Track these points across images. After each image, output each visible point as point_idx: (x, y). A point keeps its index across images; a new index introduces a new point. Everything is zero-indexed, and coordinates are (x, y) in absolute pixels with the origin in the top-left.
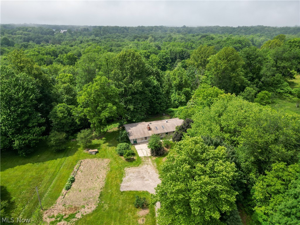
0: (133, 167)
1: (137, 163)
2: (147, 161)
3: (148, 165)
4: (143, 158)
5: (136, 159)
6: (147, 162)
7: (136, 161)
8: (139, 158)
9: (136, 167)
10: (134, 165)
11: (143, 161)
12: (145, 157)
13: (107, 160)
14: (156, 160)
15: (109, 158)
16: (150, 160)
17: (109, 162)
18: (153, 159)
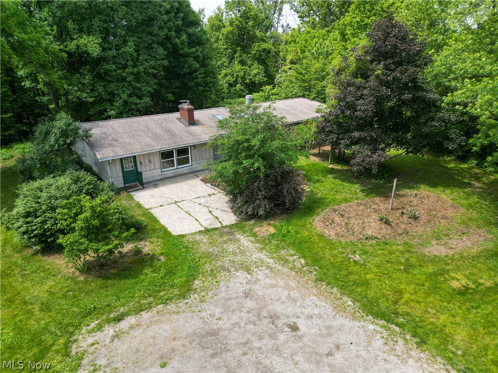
0: (149, 307)
1: (171, 273)
2: (231, 247)
3: (248, 270)
4: (198, 238)
5: (158, 251)
6: (234, 253)
7: (157, 264)
8: (175, 242)
9: (172, 307)
10: (154, 294)
11: (209, 256)
12: (206, 232)
14: (280, 235)
16: (245, 240)
18: (264, 234)
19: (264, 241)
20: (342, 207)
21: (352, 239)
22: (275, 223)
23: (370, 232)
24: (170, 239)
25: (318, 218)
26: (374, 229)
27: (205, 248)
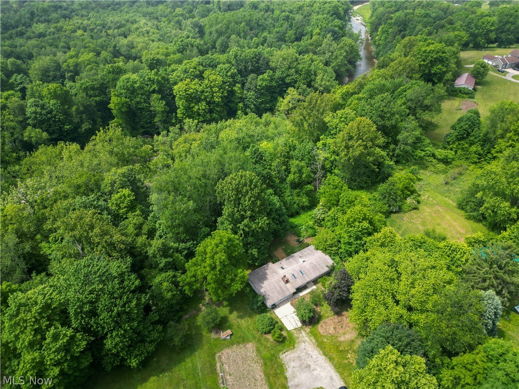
0: (289, 350)
1: (290, 342)
2: (301, 335)
3: (305, 343)
4: (294, 331)
5: (286, 335)
7: (287, 339)
9: (292, 351)
10: (289, 347)
12: (295, 329)
13: (250, 345)
14: (311, 332)
15: (251, 342)
16: (304, 333)
17: (255, 349)
18: (307, 331)
19: (307, 334)
20: (326, 320)
21: (326, 334)
22: (310, 327)
23: (330, 332)
24: (288, 332)
25: (320, 325)
26: (332, 331)
27: (296, 335)
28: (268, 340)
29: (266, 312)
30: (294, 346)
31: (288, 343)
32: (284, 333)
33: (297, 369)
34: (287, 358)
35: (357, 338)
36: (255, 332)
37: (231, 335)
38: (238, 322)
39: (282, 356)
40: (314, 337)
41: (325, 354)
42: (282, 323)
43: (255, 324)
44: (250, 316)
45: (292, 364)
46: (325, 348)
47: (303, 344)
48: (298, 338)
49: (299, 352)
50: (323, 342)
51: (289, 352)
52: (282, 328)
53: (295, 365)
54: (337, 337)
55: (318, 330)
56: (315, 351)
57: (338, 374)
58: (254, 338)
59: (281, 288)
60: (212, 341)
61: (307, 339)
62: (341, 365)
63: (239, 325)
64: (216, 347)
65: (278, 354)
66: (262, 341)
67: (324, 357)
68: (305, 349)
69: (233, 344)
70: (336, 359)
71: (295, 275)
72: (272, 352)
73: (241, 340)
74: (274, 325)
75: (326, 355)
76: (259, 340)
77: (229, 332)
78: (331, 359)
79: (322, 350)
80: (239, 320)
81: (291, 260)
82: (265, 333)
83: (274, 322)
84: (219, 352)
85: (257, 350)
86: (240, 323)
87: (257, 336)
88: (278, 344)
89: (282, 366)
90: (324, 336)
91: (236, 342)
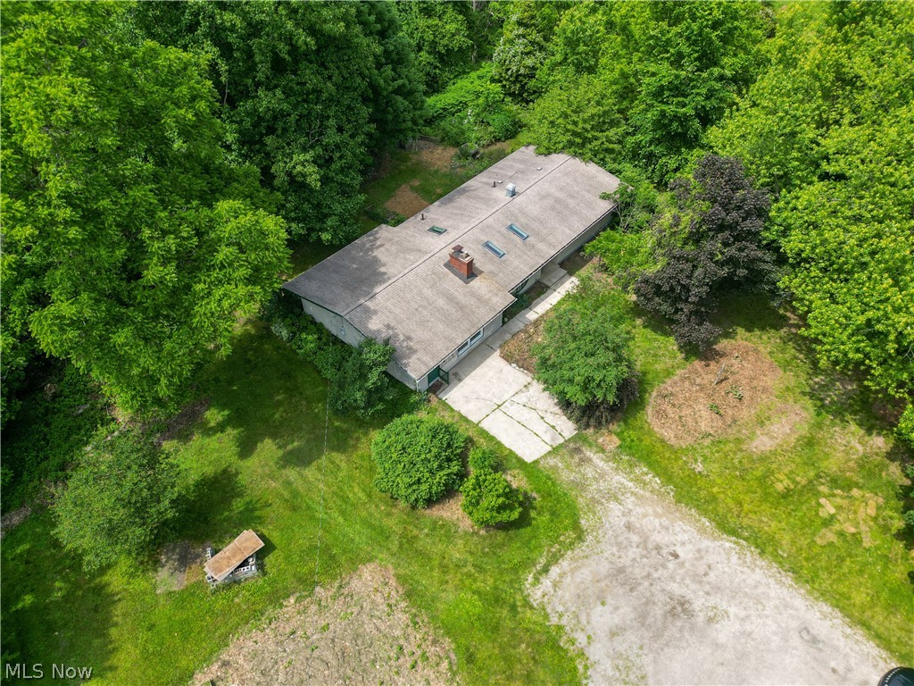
0: (561, 554)
1: (555, 514)
2: (589, 471)
3: (617, 500)
4: (551, 462)
5: (526, 485)
6: (596, 479)
7: (536, 503)
8: (535, 472)
9: (578, 551)
10: (556, 540)
11: (576, 487)
12: (555, 451)
13: (368, 580)
14: (627, 447)
15: (371, 560)
16: (597, 459)
17: (394, 591)
18: (611, 447)
19: (614, 457)
20: (668, 386)
21: (690, 441)
22: (614, 427)
23: (704, 426)
24: (530, 469)
25: (649, 410)
26: (706, 421)
27: (566, 476)
28: (447, 532)
29: (412, 408)
30: (576, 526)
31: (546, 517)
32: (517, 481)
33: (632, 637)
34: (567, 593)
35: (819, 426)
36: (377, 510)
37: (260, 555)
38: (288, 484)
39: (538, 591)
40: (650, 465)
41: (726, 527)
42: (492, 438)
43: (372, 470)
44: (342, 443)
45: (602, 618)
46: (713, 499)
47: (613, 505)
48: (581, 486)
49: (610, 550)
50: (693, 477)
51: (565, 564)
52: (500, 460)
53: (616, 620)
54: (738, 441)
55: (650, 432)
56: (679, 525)
57: (827, 609)
58: (382, 535)
59: (451, 299)
60: (164, 609)
61: (619, 479)
62: (816, 557)
63: (295, 494)
64: (185, 638)
65: (516, 583)
66: (424, 542)
67: (728, 543)
68: (629, 527)
69: (276, 597)
70: (786, 539)
71: (496, 244)
72: (486, 583)
73: (316, 564)
74: (463, 457)
75: (733, 532)
76: (408, 542)
77: (248, 541)
78: (763, 545)
79: (705, 513)
80: (291, 473)
81: (462, 201)
82: (430, 502)
83: (459, 443)
84: (207, 660)
85: (409, 595)
86: (299, 485)
87: (392, 523)
88: (500, 536)
89: (556, 647)
90: (685, 451)
91: (291, 582)
